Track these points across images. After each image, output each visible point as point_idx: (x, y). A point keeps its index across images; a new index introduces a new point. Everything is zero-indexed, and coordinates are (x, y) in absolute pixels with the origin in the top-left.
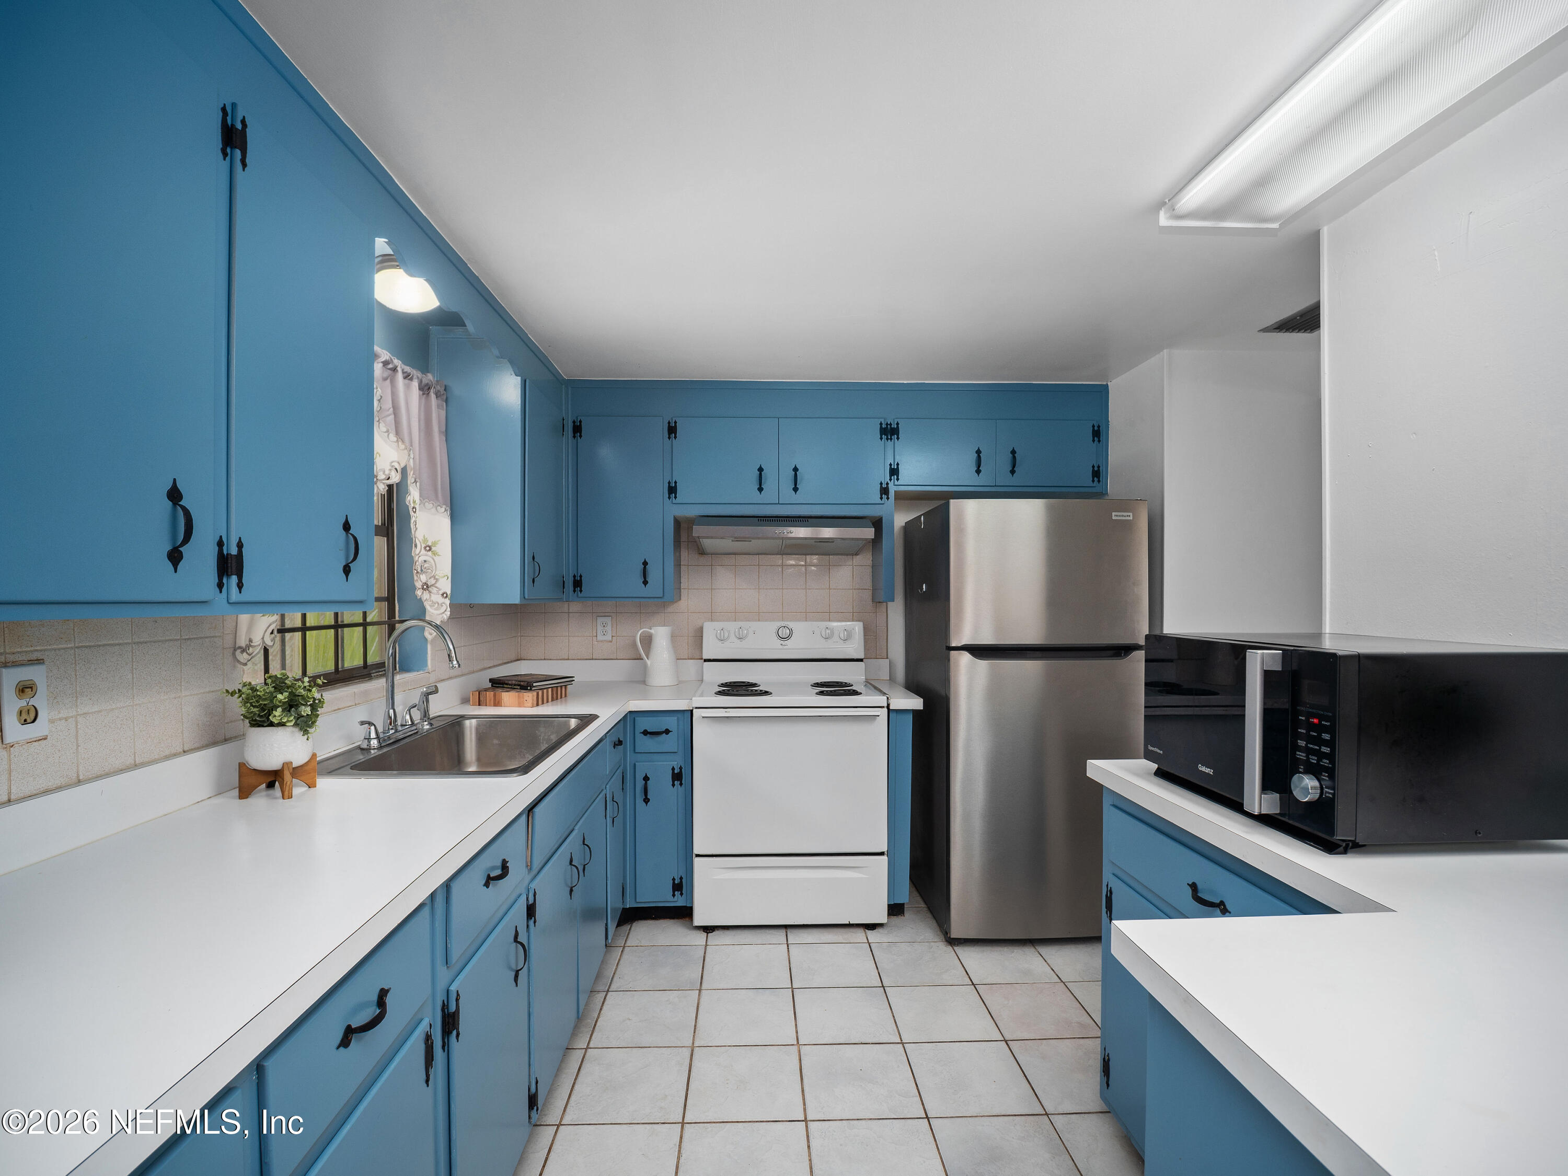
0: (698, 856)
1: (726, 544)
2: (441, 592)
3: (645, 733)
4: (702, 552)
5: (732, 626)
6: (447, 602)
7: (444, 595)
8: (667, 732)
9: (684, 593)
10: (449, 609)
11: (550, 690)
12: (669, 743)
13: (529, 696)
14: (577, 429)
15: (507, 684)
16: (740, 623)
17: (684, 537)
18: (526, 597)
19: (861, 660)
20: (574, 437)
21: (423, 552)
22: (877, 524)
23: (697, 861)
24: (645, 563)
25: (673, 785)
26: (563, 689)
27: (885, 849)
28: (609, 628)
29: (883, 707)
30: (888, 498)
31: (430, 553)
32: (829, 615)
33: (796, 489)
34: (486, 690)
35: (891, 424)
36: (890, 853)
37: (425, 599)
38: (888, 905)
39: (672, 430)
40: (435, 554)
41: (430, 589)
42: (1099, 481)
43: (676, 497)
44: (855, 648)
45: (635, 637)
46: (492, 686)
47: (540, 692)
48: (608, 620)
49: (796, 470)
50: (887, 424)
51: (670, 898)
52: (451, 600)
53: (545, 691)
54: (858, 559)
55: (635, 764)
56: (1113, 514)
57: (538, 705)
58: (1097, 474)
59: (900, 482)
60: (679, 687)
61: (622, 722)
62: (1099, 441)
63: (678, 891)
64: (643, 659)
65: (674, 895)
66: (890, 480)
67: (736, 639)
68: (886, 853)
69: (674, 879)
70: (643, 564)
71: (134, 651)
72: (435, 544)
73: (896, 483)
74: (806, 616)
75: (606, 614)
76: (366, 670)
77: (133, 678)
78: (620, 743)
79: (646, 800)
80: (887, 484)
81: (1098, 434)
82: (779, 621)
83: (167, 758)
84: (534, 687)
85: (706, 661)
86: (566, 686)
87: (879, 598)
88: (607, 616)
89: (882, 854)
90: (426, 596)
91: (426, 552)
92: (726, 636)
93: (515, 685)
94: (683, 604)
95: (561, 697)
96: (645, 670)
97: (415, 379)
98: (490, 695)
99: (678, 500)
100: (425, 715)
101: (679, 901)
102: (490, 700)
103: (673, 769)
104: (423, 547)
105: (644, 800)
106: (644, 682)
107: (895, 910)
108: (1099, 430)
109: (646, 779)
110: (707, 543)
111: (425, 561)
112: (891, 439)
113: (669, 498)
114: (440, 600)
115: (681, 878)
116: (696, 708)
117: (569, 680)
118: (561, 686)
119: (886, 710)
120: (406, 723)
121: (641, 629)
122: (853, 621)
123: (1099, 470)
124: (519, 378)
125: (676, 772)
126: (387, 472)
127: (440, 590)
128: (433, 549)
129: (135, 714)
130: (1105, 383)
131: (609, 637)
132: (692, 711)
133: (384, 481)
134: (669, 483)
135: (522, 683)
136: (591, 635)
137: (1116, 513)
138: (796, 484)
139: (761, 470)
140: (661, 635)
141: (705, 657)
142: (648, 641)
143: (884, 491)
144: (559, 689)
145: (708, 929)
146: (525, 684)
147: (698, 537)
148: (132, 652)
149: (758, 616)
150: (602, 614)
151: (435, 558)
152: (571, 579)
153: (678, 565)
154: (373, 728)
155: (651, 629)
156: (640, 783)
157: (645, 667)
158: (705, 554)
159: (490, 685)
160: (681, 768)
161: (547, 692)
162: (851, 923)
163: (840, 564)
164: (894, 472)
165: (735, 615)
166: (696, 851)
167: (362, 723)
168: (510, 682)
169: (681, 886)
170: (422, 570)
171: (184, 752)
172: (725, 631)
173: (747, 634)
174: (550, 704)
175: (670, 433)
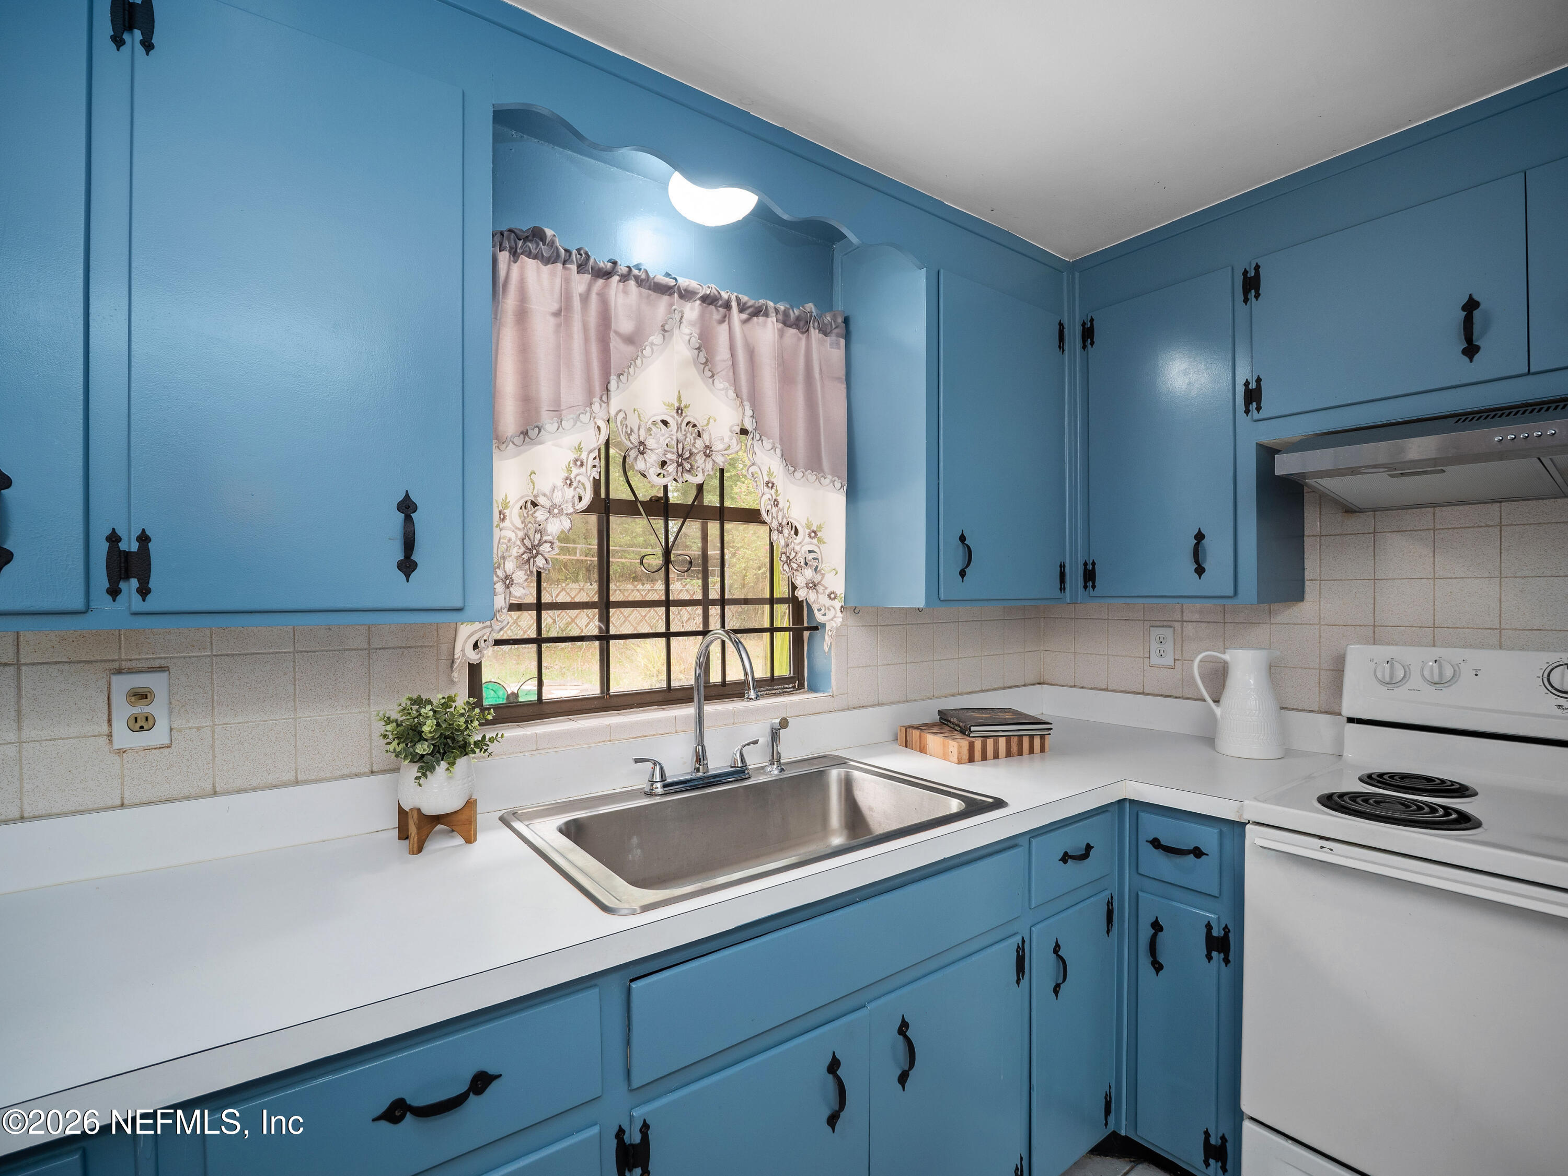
0: (1249, 1117)
2: (827, 592)
3: (1158, 844)
4: (1348, 508)
5: (1417, 657)
6: (837, 604)
7: (832, 595)
8: (1196, 852)
9: (1310, 588)
10: (841, 614)
12: (1199, 874)
14: (1088, 334)
16: (1438, 650)
18: (942, 598)
20: (1083, 347)
21: (807, 539)
23: (1247, 1126)
24: (1200, 537)
25: (1209, 954)
26: (1037, 741)
28: (1169, 646)
31: (815, 541)
34: (919, 727)
37: (812, 601)
39: (1251, 285)
40: (821, 541)
41: (817, 588)
43: (1260, 410)
48: (1168, 632)
51: (1200, 1165)
53: (990, 741)
55: (1136, 896)
57: (971, 760)
63: (1215, 1159)
64: (1210, 706)
65: (1207, 1163)
69: (1208, 1134)
70: (1196, 537)
71: (296, 661)
72: (820, 527)
75: (1165, 623)
76: (724, 688)
77: (295, 689)
79: (1158, 967)
82: (1558, 650)
83: (343, 777)
85: (1347, 721)
86: (1041, 736)
88: (1166, 627)
90: (812, 597)
91: (811, 540)
92: (1401, 675)
95: (1031, 752)
97: (773, 312)
98: (917, 734)
99: (1264, 413)
100: (775, 758)
103: (1207, 926)
104: (807, 533)
105: (1152, 965)
109: (1157, 926)
110: (1332, 487)
111: (810, 552)
113: (1247, 409)
115: (1223, 1139)
116: (1255, 823)
120: (735, 764)
121: (1211, 651)
124: (924, 271)
125: (1215, 932)
126: (726, 440)
127: (826, 588)
128: (819, 534)
129: (298, 728)
131: (1169, 661)
132: (1244, 826)
133: (722, 453)
134: (1245, 381)
136: (1142, 655)
139: (1471, 306)
140: (1248, 666)
141: (1346, 714)
142: (1222, 671)
144: (1026, 738)
148: (294, 662)
149: (1500, 635)
150: (1158, 623)
151: (820, 545)
152: (1081, 568)
153: (1294, 536)
154: (658, 769)
155: (1224, 652)
156: (1146, 932)
157: (1214, 716)
158: (1357, 511)
160: (1225, 929)
161: (995, 743)
166: (1246, 1108)
167: (643, 760)
168: (953, 720)
169: (1223, 1154)
170: (806, 564)
171: (372, 772)
172: (1397, 666)
173: (1455, 676)
174: (1009, 754)
175: (1246, 292)
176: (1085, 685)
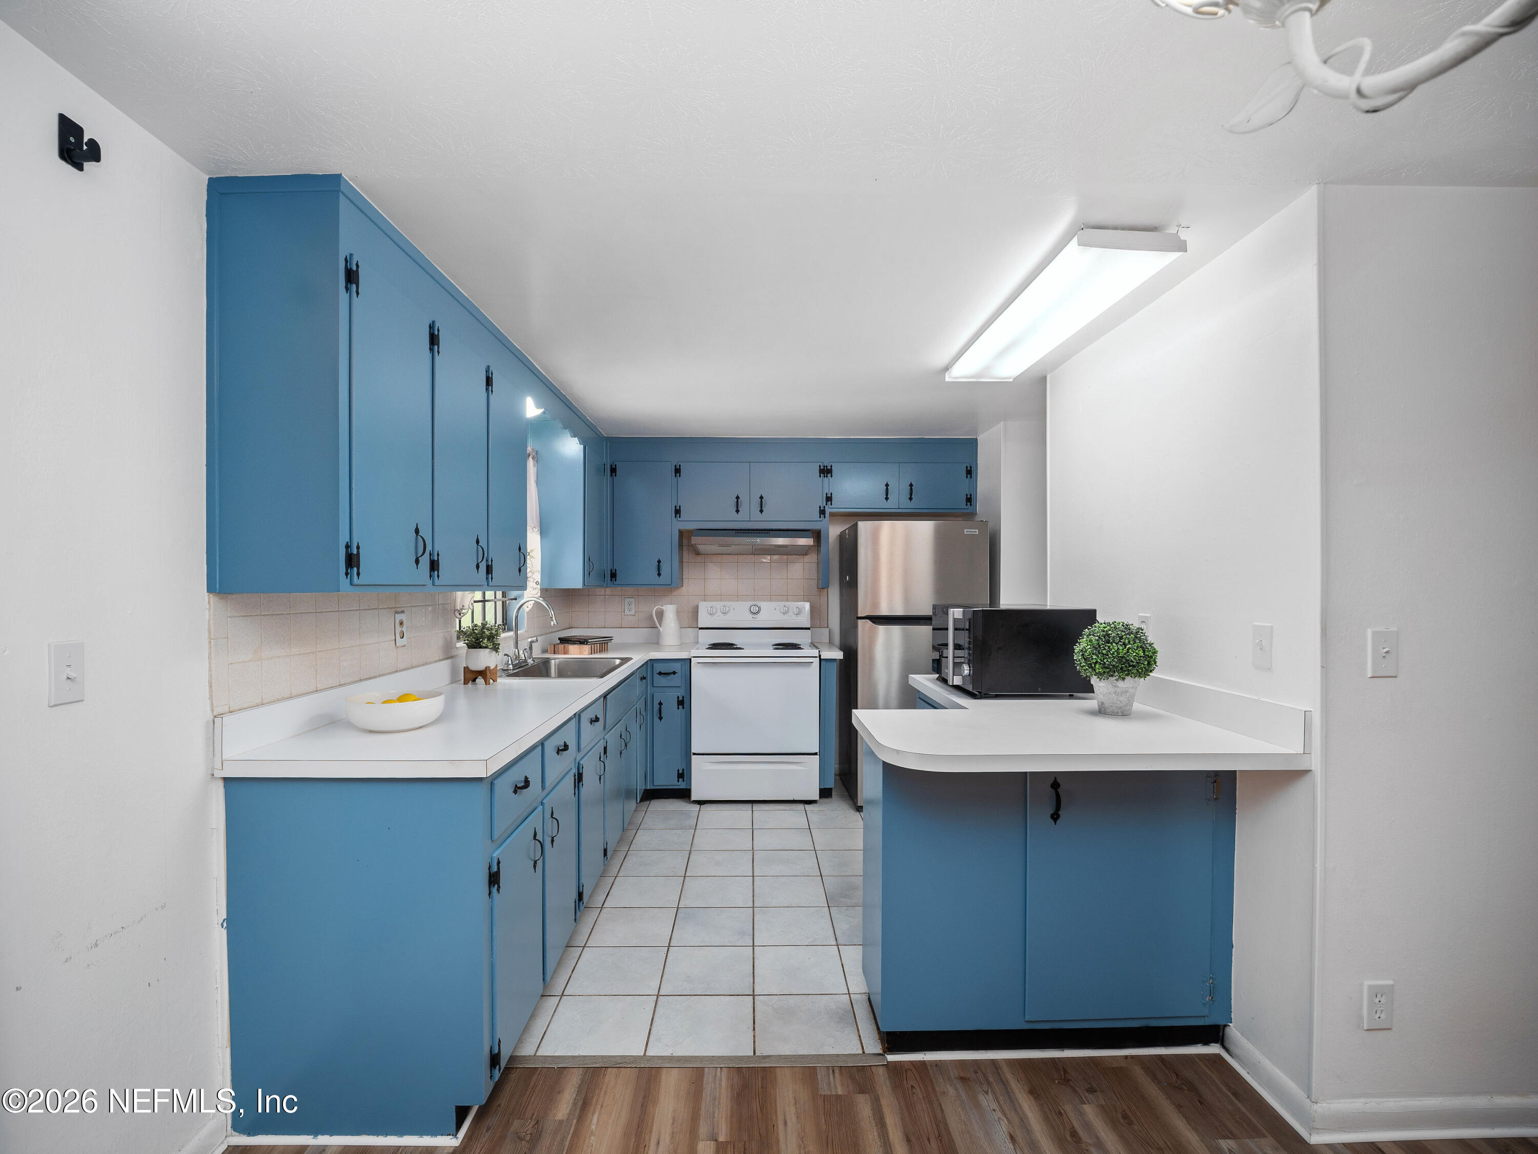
0: (694, 754)
1: (715, 548)
2: (535, 581)
3: (660, 673)
4: (698, 553)
5: (718, 605)
6: (539, 587)
7: (537, 583)
8: (674, 673)
9: (685, 581)
10: (539, 592)
11: (598, 644)
12: (675, 680)
13: (586, 648)
14: (613, 470)
15: (570, 641)
16: (724, 602)
17: (685, 542)
18: (584, 584)
19: (809, 629)
20: (611, 476)
22: (817, 535)
23: (693, 757)
24: (659, 562)
25: (678, 708)
26: (606, 645)
27: (817, 751)
28: (633, 606)
29: (817, 657)
30: (825, 517)
32: (786, 597)
33: (761, 511)
34: (558, 644)
35: (827, 466)
36: (822, 754)
38: (820, 789)
39: (678, 471)
40: (532, 557)
41: (529, 579)
42: (971, 505)
43: (680, 517)
44: (805, 621)
45: (652, 611)
46: (560, 642)
47: (593, 645)
48: (632, 600)
49: (761, 498)
50: (824, 466)
51: (676, 783)
52: (540, 586)
53: (596, 645)
54: (807, 558)
55: (653, 695)
56: (965, 530)
57: (592, 654)
58: (969, 500)
59: (833, 506)
60: (682, 646)
61: (645, 666)
62: (971, 477)
63: (681, 778)
64: (657, 628)
65: (678, 781)
66: (827, 504)
67: (722, 614)
68: (818, 753)
69: (678, 771)
73: (830, 507)
74: (771, 598)
75: (631, 596)
78: (644, 678)
79: (661, 718)
80: (824, 507)
81: (970, 472)
82: (752, 601)
84: (589, 642)
85: (700, 629)
86: (607, 643)
87: (823, 586)
88: (632, 598)
89: (816, 754)
92: (714, 611)
93: (576, 641)
94: (684, 590)
95: (605, 651)
96: (658, 635)
98: (561, 646)
99: (681, 519)
100: (531, 656)
101: (682, 785)
102: (561, 650)
103: (678, 697)
105: (659, 718)
106: (658, 643)
107: (825, 793)
108: (971, 470)
109: (660, 704)
110: (701, 548)
112: (827, 477)
113: (676, 517)
114: (535, 586)
115: (683, 770)
116: (694, 657)
117: (610, 639)
118: (605, 643)
119: (818, 659)
120: (522, 658)
121: (655, 607)
122: (804, 601)
123: (971, 497)
124: (582, 446)
125: (680, 699)
127: (534, 579)
128: (531, 554)
130: (975, 437)
131: (633, 612)
132: (690, 659)
134: (676, 507)
135: (581, 640)
136: (621, 611)
137: (967, 530)
138: (761, 508)
139: (738, 498)
140: (670, 611)
141: (700, 626)
142: (660, 615)
143: (822, 512)
144: (603, 644)
145: (700, 803)
146: (583, 641)
147: (695, 544)
149: (737, 597)
150: (628, 596)
151: (532, 560)
152: (609, 572)
153: (681, 562)
154: (513, 654)
155: (663, 606)
156: (656, 707)
157: (659, 631)
158: (699, 554)
159: (559, 642)
160: (683, 697)
161: (594, 646)
162: (795, 799)
163: (795, 561)
164: (829, 499)
165: (721, 597)
166: (693, 751)
167: (505, 655)
168: (573, 640)
169: (684, 775)
171: (432, 662)
172: (714, 609)
173: (729, 610)
174: (600, 652)
175: (676, 473)
176: (594, 627)
